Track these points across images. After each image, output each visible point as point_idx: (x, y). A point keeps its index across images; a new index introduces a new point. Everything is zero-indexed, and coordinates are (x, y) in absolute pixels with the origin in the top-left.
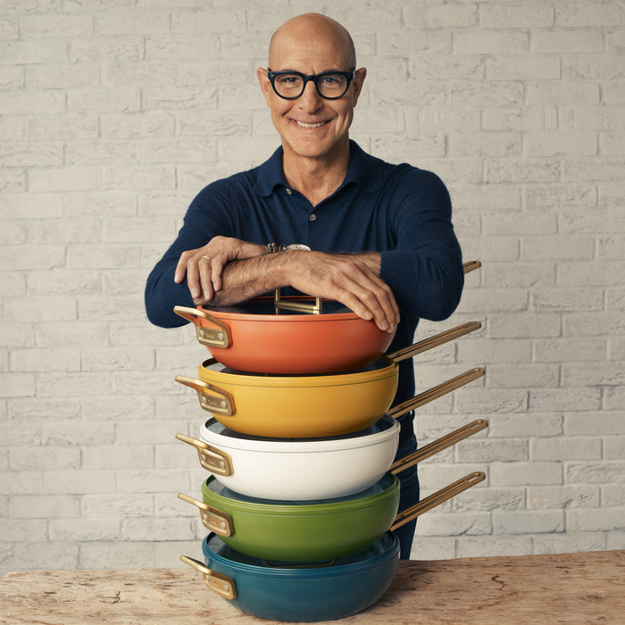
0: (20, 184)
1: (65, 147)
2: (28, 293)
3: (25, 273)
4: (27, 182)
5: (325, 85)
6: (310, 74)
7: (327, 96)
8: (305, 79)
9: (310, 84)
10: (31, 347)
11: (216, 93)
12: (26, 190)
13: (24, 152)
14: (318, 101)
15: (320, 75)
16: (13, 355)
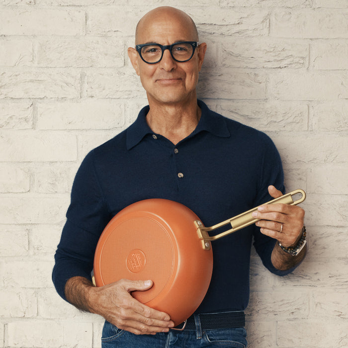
0: (26, 120)
1: (83, 76)
2: (31, 253)
3: (28, 227)
4: (35, 119)
5: (177, 52)
6: (166, 44)
7: (179, 60)
8: (163, 48)
9: (167, 52)
10: (33, 318)
11: (267, 18)
12: (34, 128)
13: (32, 81)
14: (173, 63)
15: (173, 45)
16: (11, 326)
